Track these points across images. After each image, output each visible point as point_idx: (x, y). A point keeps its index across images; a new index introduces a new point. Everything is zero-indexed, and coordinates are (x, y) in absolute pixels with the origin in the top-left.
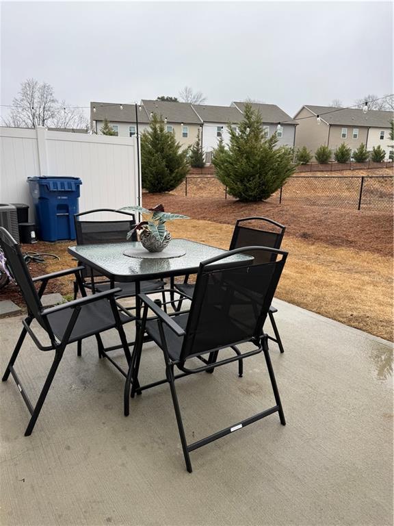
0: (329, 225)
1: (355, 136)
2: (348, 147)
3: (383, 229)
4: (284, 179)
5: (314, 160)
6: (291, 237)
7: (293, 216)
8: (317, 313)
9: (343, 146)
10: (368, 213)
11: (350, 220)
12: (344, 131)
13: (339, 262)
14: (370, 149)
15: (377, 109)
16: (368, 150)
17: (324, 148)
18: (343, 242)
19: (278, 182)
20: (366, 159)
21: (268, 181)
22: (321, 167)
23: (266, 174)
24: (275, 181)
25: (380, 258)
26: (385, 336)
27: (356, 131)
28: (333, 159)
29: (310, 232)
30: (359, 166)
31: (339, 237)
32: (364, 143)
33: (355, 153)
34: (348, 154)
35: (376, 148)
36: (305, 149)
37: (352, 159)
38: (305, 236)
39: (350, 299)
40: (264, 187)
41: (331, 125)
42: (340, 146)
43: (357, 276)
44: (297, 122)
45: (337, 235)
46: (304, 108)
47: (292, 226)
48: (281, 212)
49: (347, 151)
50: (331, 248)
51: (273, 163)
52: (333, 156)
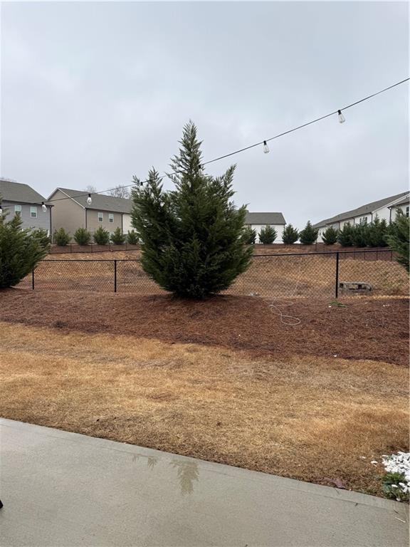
0: (85, 310)
1: (111, 220)
2: (106, 230)
3: (136, 310)
4: (34, 263)
5: (73, 242)
6: (43, 328)
7: (46, 303)
8: (57, 428)
9: (101, 229)
10: (123, 295)
11: (106, 304)
12: (100, 215)
13: (94, 352)
14: (125, 232)
15: (128, 198)
16: (124, 233)
17: (82, 230)
18: (99, 327)
19: (26, 266)
20: (123, 241)
21: (14, 266)
22: (82, 249)
23: (11, 257)
24: (22, 266)
25: (135, 341)
26: (131, 439)
27: (111, 216)
28: (92, 240)
29: (64, 320)
30: (117, 247)
31: (94, 323)
32: (120, 227)
33: (113, 236)
34: (106, 237)
35: (130, 232)
36: (62, 230)
37: (110, 242)
38: (59, 325)
39: (99, 397)
40: (9, 272)
41: (87, 209)
42: (98, 229)
43: (111, 365)
44: (52, 203)
45: (93, 320)
46: (57, 191)
47: (45, 314)
48: (33, 300)
49: (105, 233)
50: (87, 336)
51: (19, 245)
52: (92, 238)
